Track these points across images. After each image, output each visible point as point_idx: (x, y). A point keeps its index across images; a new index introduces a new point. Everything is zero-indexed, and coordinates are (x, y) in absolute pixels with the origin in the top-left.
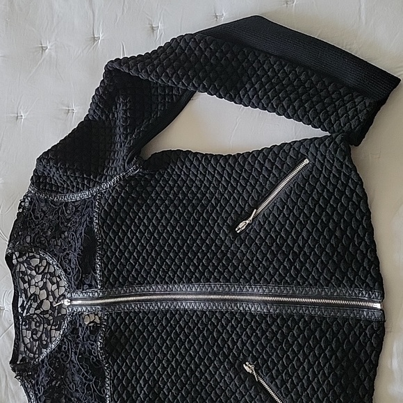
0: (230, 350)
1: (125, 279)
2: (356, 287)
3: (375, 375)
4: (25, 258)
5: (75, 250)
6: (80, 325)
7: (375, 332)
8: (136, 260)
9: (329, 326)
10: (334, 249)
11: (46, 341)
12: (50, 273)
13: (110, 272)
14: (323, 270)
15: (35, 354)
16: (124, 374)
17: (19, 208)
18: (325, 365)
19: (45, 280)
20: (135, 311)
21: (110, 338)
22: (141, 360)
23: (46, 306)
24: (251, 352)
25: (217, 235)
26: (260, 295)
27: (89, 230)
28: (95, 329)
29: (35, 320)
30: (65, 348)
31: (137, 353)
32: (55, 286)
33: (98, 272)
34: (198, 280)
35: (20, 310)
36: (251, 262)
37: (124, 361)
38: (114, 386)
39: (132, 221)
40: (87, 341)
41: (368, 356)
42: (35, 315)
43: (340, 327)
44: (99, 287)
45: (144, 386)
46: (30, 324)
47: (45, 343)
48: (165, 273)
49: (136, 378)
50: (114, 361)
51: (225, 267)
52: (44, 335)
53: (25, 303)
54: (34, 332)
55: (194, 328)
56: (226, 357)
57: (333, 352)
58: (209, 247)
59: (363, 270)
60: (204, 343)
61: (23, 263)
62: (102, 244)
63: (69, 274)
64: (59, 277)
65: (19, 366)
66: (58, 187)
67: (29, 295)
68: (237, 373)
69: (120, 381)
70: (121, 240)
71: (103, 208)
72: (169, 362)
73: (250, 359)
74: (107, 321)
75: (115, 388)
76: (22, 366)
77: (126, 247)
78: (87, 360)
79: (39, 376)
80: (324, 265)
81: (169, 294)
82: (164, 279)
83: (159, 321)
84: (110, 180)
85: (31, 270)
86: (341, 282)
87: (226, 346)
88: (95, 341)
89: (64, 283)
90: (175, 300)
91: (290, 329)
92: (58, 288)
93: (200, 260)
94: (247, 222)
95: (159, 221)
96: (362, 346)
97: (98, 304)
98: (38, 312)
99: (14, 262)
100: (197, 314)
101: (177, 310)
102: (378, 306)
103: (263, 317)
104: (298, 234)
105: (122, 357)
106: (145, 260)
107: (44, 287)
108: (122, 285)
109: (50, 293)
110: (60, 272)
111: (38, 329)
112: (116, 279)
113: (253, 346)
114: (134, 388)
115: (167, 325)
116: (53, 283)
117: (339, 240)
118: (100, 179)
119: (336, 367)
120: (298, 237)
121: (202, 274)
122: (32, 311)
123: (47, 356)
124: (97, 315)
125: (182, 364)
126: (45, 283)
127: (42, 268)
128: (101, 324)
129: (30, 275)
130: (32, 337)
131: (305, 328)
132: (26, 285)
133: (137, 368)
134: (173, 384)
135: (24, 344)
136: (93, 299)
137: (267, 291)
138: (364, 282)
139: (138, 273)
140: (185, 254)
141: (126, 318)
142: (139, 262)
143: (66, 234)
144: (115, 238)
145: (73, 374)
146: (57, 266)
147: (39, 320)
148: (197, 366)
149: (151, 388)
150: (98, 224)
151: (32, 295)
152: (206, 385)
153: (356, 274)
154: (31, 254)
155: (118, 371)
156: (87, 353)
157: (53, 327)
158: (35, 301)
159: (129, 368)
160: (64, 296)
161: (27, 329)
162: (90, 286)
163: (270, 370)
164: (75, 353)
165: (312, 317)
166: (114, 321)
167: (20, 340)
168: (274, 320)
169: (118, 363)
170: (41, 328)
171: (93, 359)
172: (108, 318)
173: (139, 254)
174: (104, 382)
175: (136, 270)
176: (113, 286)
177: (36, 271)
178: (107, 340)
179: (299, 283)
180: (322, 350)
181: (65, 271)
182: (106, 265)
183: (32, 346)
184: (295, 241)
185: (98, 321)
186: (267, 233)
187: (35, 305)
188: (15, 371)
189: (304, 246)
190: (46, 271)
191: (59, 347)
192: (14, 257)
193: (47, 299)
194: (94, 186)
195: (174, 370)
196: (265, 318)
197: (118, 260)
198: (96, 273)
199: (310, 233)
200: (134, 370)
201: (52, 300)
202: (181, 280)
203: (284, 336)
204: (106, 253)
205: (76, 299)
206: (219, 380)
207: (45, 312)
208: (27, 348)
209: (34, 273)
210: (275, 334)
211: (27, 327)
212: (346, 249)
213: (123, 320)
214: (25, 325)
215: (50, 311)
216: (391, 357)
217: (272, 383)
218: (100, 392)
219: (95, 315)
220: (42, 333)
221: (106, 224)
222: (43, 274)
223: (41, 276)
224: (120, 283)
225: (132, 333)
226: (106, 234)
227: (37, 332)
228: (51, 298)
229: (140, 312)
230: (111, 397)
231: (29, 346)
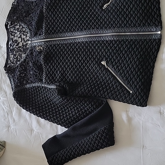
0: (96, 56)
1: (55, 31)
2: (151, 26)
3: (155, 60)
4: (13, 25)
5: (35, 20)
6: (34, 51)
7: (157, 43)
9: (138, 43)
10: (143, 11)
11: (20, 59)
12: (23, 31)
13: (49, 28)
14: (138, 20)
15: (14, 64)
16: (51, 70)
17: (12, 5)
18: (135, 58)
19: (21, 34)
20: (58, 44)
21: (47, 55)
22: (59, 64)
23: (21, 45)
24: (105, 56)
25: (95, 10)
26: (111, 33)
27: (41, 12)
28: (40, 52)
29: (16, 50)
30: (27, 60)
31: (57, 61)
32: (25, 36)
33: (44, 29)
34: (85, 29)
35: (9, 46)
36: (108, 20)
37: (52, 64)
38: (47, 74)
39: (60, 7)
40: (37, 56)
41: (153, 53)
42: (16, 48)
43: (143, 43)
44: (44, 34)
45: (59, 74)
46: (13, 52)
47: (19, 59)
48: (72, 27)
49: (56, 71)
51: (97, 23)
52: (19, 56)
53: (12, 44)
54: (15, 55)
55: (82, 49)
56: (94, 59)
57: (139, 52)
58: (91, 16)
59: (154, 19)
60: (86, 54)
61: (12, 27)
62: (46, 17)
63: (31, 31)
64: (27, 32)
65: (8, 68)
67: (14, 40)
68: (98, 65)
69: (49, 72)
70: (54, 16)
71: (48, 2)
72: (70, 63)
73: (104, 59)
74: (46, 49)
75: (47, 75)
77: (56, 18)
78: (36, 64)
79: (15, 73)
80: (138, 18)
81: (73, 36)
82: (71, 30)
83: (68, 47)
85: (15, 30)
86: (145, 24)
87: (95, 55)
88: (40, 56)
89: (28, 35)
90: (75, 38)
91: (122, 45)
92: (26, 37)
93: (87, 21)
94: (108, 4)
95: (71, 6)
96: (151, 50)
97: (43, 42)
98: (17, 47)
99: (9, 27)
100: (84, 43)
101: (76, 42)
102: (159, 32)
103: (111, 41)
104: (129, 6)
105: (51, 63)
106: (64, 23)
107: (20, 37)
108: (53, 34)
109: (23, 39)
110: (28, 30)
111: (16, 54)
112: (51, 31)
113: (106, 53)
114: (55, 75)
115: (71, 49)
116: (24, 35)
117: (145, 8)
119: (140, 58)
120: (128, 8)
121: (87, 26)
122: (14, 47)
123: (19, 64)
124: (42, 46)
125: (76, 64)
126: (21, 36)
127: (20, 29)
129: (15, 32)
130: (14, 57)
131: (128, 44)
132: (13, 37)
133: (57, 66)
134: (72, 72)
135: (10, 60)
136: (41, 39)
137: (114, 31)
138: (154, 23)
139: (60, 28)
140: (81, 19)
141: (54, 47)
142: (61, 24)
143: (31, 15)
144: (52, 15)
145: (30, 71)
146: (27, 28)
148: (82, 64)
149: (62, 74)
150: (45, 9)
151: (15, 40)
152: (85, 71)
153: (151, 20)
154: (16, 24)
155: (49, 69)
156: (36, 61)
157: (23, 53)
158: (16, 42)
159: (53, 67)
160: (28, 40)
161: (12, 54)
162: (40, 35)
163: (112, 63)
164: (32, 62)
165: (132, 40)
166: (49, 48)
167: (8, 59)
168: (116, 42)
171: (39, 64)
172: (46, 47)
173: (62, 20)
174: (43, 73)
175: (60, 27)
176: (49, 34)
177: (17, 31)
178: (45, 56)
179: (127, 26)
180: (135, 52)
181: (30, 29)
182: (47, 26)
183: (14, 61)
184: (127, 10)
185: (42, 49)
186: (116, 7)
187: (16, 44)
188: (6, 71)
189: (131, 11)
191: (25, 60)
192: (9, 25)
195: (72, 66)
196: (112, 42)
197: (52, 23)
198: (43, 29)
199: (134, 6)
200: (56, 68)
201: (23, 42)
202: (78, 30)
203: (119, 48)
204: (48, 21)
205: (33, 41)
206: (90, 69)
207: (20, 47)
209: (16, 31)
210: (116, 48)
211: (12, 53)
212: (148, 11)
213: (52, 48)
214: (11, 53)
215: (22, 47)
216: (163, 53)
217: (113, 68)
218: (41, 77)
219: (41, 46)
220: (18, 55)
221: (48, 9)
222: (20, 31)
223: (19, 32)
224: (53, 32)
225: (56, 53)
226: (48, 13)
227: (16, 55)
228: (23, 41)
229: (60, 44)
230: (45, 79)
231: (12, 61)
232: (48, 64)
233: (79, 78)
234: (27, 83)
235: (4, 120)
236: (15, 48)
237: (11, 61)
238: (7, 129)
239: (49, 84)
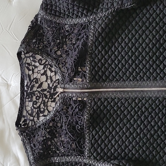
1: (107, 77)
4: (31, 54)
8: (116, 66)
13: (97, 72)
16: (100, 137)
19: (45, 69)
20: (112, 98)
21: (93, 114)
22: (114, 129)
23: (45, 86)
29: (36, 95)
31: (111, 124)
32: (53, 73)
35: (26, 88)
44: (88, 81)
46: (32, 97)
47: (42, 110)
48: (138, 74)
49: (109, 139)
52: (42, 105)
53: (29, 84)
54: (35, 103)
61: (29, 57)
67: (32, 79)
69: (96, 141)
70: (106, 53)
71: (97, 30)
75: (92, 145)
78: (74, 128)
82: (136, 78)
83: (129, 104)
84: (106, 11)
85: (35, 62)
98: (39, 90)
99: (23, 56)
101: (144, 97)
105: (100, 126)
106: (123, 66)
107: (45, 73)
109: (49, 78)
111: (37, 101)
112: (101, 77)
114: (106, 146)
122: (35, 89)
126: (45, 71)
129: (34, 65)
130: (33, 106)
132: (31, 72)
133: (110, 133)
135: (26, 111)
141: (105, 102)
142: (119, 67)
147: (39, 95)
150: (92, 40)
152: (161, 143)
155: (96, 135)
156: (74, 123)
158: (37, 82)
159: (104, 133)
161: (29, 101)
166: (96, 103)
167: (23, 108)
169: (96, 130)
170: (41, 100)
171: (78, 127)
172: (91, 102)
173: (119, 61)
175: (116, 72)
176: (98, 81)
177: (39, 63)
182: (94, 68)
183: (33, 112)
187: (37, 85)
192: (23, 53)
193: (46, 81)
194: (91, 15)
197: (103, 65)
201: (49, 83)
204: (94, 60)
209: (37, 64)
213: (102, 103)
215: (48, 90)
218: (81, 148)
220: (41, 103)
221: (98, 41)
222: (45, 65)
223: (43, 66)
224: (103, 79)
225: (109, 111)
226: (96, 47)
227: (37, 103)
229: (116, 98)
230: (89, 150)
231: (30, 112)
232: (94, 128)
233: (151, 152)
236: (36, 91)
237: (27, 112)
239: (97, 160)
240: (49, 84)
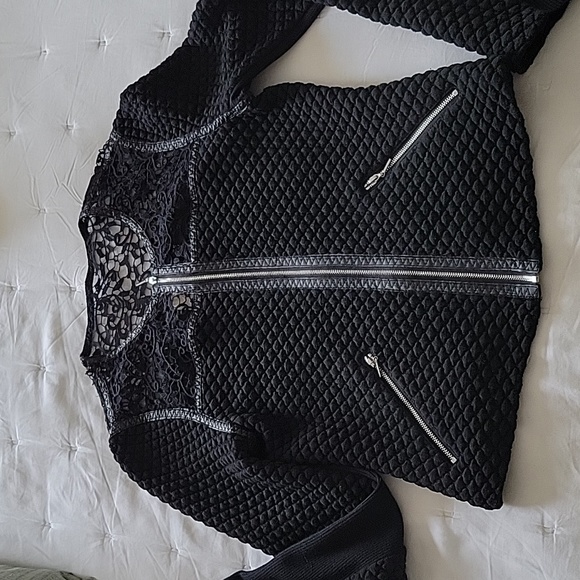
0: (349, 338)
1: (225, 250)
2: (509, 255)
3: (524, 366)
4: (103, 225)
5: (165, 214)
6: (168, 309)
7: (528, 312)
8: (239, 227)
9: (472, 306)
10: (484, 208)
11: (126, 329)
12: (133, 244)
13: (207, 241)
14: (468, 234)
15: (111, 346)
16: (219, 370)
17: (98, 161)
18: (463, 354)
19: (126, 253)
20: (235, 291)
21: (204, 324)
22: (241, 353)
23: (127, 286)
24: (375, 341)
25: (341, 193)
26: (390, 269)
27: (183, 188)
28: (185, 314)
29: (113, 304)
30: (148, 338)
31: (235, 344)
32: (138, 261)
33: (192, 241)
34: (314, 251)
35: (94, 290)
36: (381, 226)
37: (219, 353)
38: (205, 384)
39: (237, 175)
40: (175, 328)
41: (517, 343)
42: (113, 298)
43: (486, 307)
44: (193, 260)
45: (243, 384)
46: (107, 307)
47: (124, 331)
48: (275, 242)
49: (233, 375)
50: (208, 353)
51: (349, 234)
52: (123, 322)
53: (102, 281)
54: (111, 318)
55: (307, 311)
56: (344, 347)
57: (474, 338)
58: (329, 209)
59: (519, 233)
60: (318, 330)
61: (100, 231)
62: (198, 205)
63: (157, 245)
64: (144, 249)
65: (92, 360)
66: (146, 133)
67: (107, 271)
68: (356, 367)
69: (213, 379)
70: (222, 201)
71: (201, 158)
72: (274, 354)
73: (373, 349)
74: (200, 303)
75: (207, 387)
76: (95, 360)
77: (227, 210)
78: (174, 352)
79: (115, 373)
80: (470, 229)
81: (278, 270)
82: (273, 250)
83: (264, 304)
84: (211, 122)
85: (110, 240)
86: (490, 250)
87: (345, 333)
88: (185, 328)
89: (149, 256)
90: (285, 277)
91: (424, 311)
92: (142, 263)
93: (318, 226)
94: (379, 175)
95: (270, 176)
96: (511, 331)
97: (190, 282)
98: (117, 292)
99: (90, 230)
100: (311, 294)
101: (287, 289)
102: (533, 279)
103: (391, 295)
104: (441, 189)
105: (217, 348)
106: (250, 226)
107: (126, 262)
108: (220, 258)
109: (133, 269)
110: (145, 242)
111: (115, 314)
112: (214, 251)
113: (377, 332)
114: (230, 387)
115: (274, 309)
116: (136, 257)
117: (490, 197)
118: (199, 122)
119: (477, 356)
120: (440, 193)
121: (320, 243)
122: (109, 292)
123: (125, 348)
124: (189, 296)
125: (290, 357)
126: (127, 257)
127: (124, 238)
128: (193, 307)
129: (109, 247)
130: (108, 324)
131: (442, 309)
132: (103, 260)
133: (235, 362)
134: (278, 382)
135: (99, 333)
136: (185, 275)
137: (398, 263)
138: (518, 249)
139: (241, 242)
140: (300, 218)
141: (224, 300)
142: (243, 230)
143: (155, 194)
144: (214, 198)
145: (157, 371)
146: (142, 235)
147: (117, 303)
148: (308, 359)
149: (250, 388)
150: (194, 179)
151: (110, 272)
152: (318, 383)
153: (509, 239)
154: (111, 220)
155: (212, 367)
156: (174, 343)
157: (135, 313)
158: (114, 279)
159: (225, 362)
160: (148, 273)
161: (102, 315)
162: (182, 260)
163: (397, 363)
164: (160, 345)
165: (452, 295)
166: (209, 302)
167: (93, 328)
168: (405, 300)
169: (212, 357)
170: (120, 313)
171: (181, 351)
172: (202, 300)
173: (244, 218)
174: (194, 380)
175: (239, 238)
176: (209, 259)
177: (116, 241)
178: (199, 328)
179: (437, 252)
180: (461, 336)
181: (152, 241)
182: (202, 233)
183: (109, 336)
184: (436, 199)
185: (190, 304)
186: (403, 189)
187: (113, 284)
188: (86, 366)
189: (447, 205)
190: (128, 241)
191: (141, 336)
192: (90, 224)
193: (129, 276)
194: (191, 130)
195: (279, 364)
196: (394, 298)
197: (217, 226)
198: (189, 243)
199: (455, 188)
200: (231, 365)
201: (133, 279)
202: (293, 251)
203: (416, 319)
204: (203, 217)
205: (164, 277)
206: (334, 376)
207: (126, 293)
208: (102, 339)
209: (113, 244)
210: (404, 317)
211: (103, 311)
212: (498, 207)
213: (220, 302)
214: (100, 310)
215: (132, 292)
216: (546, 344)
217: (398, 378)
218: (189, 393)
219: (187, 296)
220: (121, 319)
221: (203, 180)
222: (125, 245)
223: (121, 247)
224: (218, 254)
225: (230, 318)
226: (204, 193)
227: (115, 317)
228: (133, 276)
229: (242, 292)
230: (202, 397)
231: (104, 336)
234: (151, 406)
235: (89, 514)
236: (111, 296)
237: (100, 335)
238: (99, 542)
239: (213, 415)
240: (133, 282)
